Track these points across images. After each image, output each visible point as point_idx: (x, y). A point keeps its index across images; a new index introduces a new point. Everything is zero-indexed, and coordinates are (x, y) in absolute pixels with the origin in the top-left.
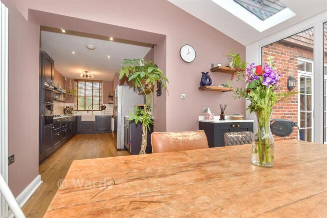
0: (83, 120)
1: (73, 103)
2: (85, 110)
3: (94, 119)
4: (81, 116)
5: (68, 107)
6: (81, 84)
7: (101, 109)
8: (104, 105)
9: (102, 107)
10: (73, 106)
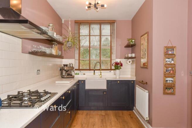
0: (87, 87)
1: (73, 57)
2: (90, 70)
3: (104, 87)
4: (84, 81)
5: (67, 65)
6: (84, 30)
7: (113, 68)
8: (118, 60)
9: (117, 64)
10: (74, 63)
